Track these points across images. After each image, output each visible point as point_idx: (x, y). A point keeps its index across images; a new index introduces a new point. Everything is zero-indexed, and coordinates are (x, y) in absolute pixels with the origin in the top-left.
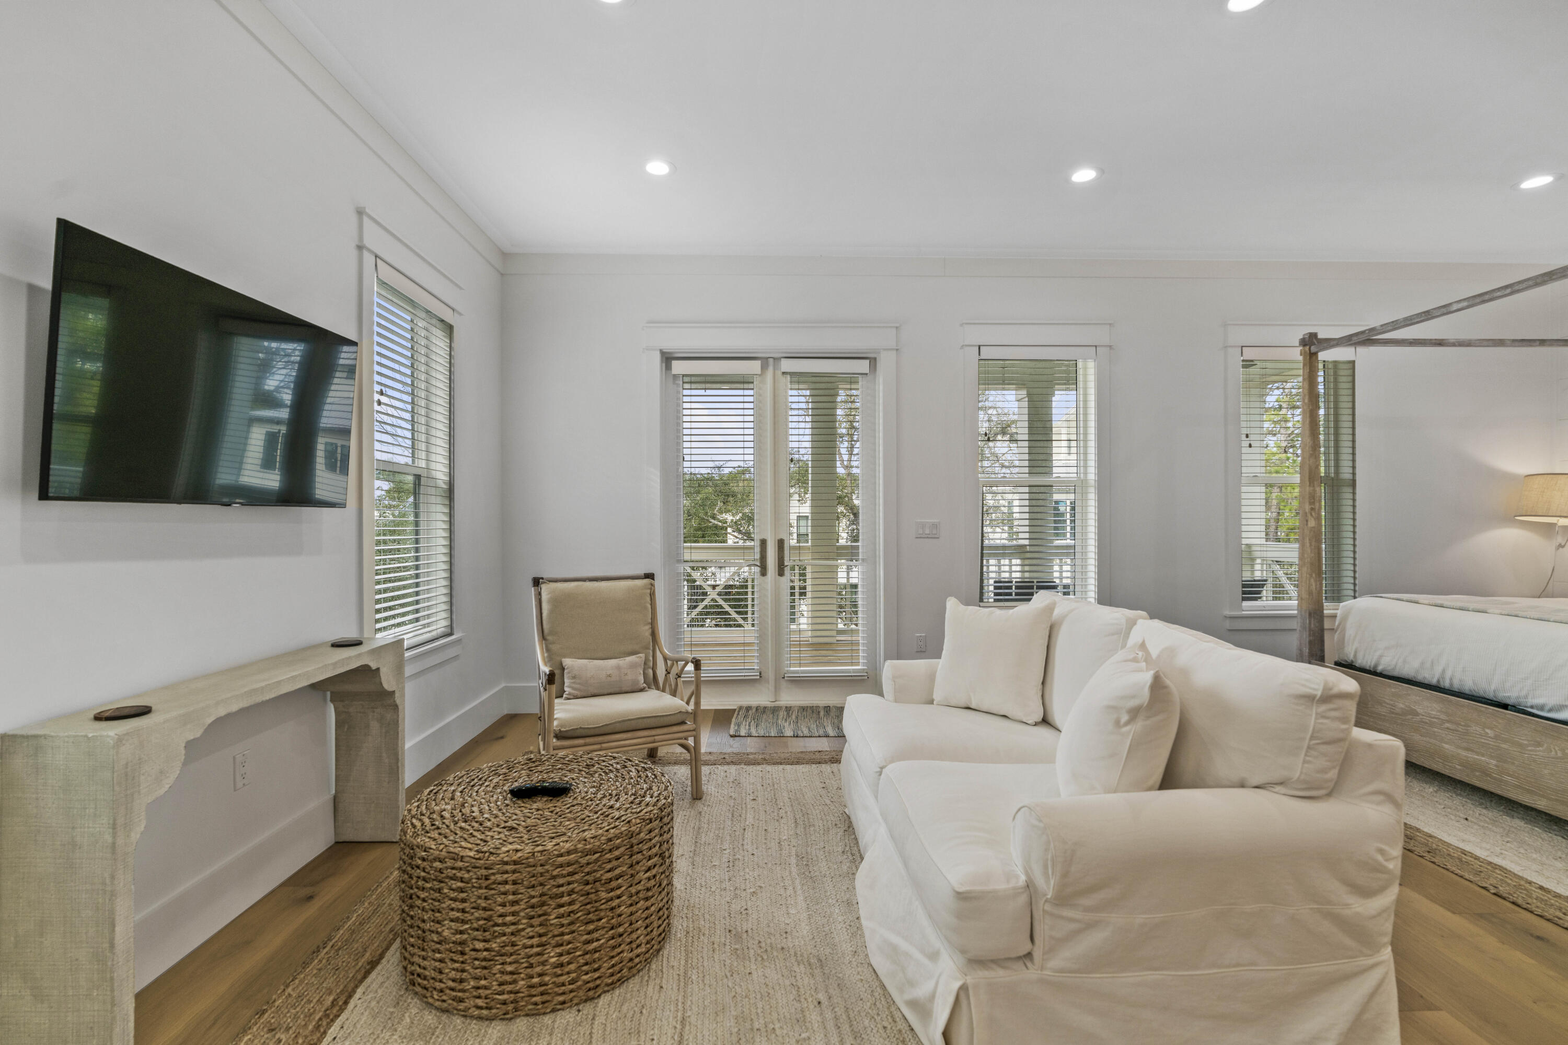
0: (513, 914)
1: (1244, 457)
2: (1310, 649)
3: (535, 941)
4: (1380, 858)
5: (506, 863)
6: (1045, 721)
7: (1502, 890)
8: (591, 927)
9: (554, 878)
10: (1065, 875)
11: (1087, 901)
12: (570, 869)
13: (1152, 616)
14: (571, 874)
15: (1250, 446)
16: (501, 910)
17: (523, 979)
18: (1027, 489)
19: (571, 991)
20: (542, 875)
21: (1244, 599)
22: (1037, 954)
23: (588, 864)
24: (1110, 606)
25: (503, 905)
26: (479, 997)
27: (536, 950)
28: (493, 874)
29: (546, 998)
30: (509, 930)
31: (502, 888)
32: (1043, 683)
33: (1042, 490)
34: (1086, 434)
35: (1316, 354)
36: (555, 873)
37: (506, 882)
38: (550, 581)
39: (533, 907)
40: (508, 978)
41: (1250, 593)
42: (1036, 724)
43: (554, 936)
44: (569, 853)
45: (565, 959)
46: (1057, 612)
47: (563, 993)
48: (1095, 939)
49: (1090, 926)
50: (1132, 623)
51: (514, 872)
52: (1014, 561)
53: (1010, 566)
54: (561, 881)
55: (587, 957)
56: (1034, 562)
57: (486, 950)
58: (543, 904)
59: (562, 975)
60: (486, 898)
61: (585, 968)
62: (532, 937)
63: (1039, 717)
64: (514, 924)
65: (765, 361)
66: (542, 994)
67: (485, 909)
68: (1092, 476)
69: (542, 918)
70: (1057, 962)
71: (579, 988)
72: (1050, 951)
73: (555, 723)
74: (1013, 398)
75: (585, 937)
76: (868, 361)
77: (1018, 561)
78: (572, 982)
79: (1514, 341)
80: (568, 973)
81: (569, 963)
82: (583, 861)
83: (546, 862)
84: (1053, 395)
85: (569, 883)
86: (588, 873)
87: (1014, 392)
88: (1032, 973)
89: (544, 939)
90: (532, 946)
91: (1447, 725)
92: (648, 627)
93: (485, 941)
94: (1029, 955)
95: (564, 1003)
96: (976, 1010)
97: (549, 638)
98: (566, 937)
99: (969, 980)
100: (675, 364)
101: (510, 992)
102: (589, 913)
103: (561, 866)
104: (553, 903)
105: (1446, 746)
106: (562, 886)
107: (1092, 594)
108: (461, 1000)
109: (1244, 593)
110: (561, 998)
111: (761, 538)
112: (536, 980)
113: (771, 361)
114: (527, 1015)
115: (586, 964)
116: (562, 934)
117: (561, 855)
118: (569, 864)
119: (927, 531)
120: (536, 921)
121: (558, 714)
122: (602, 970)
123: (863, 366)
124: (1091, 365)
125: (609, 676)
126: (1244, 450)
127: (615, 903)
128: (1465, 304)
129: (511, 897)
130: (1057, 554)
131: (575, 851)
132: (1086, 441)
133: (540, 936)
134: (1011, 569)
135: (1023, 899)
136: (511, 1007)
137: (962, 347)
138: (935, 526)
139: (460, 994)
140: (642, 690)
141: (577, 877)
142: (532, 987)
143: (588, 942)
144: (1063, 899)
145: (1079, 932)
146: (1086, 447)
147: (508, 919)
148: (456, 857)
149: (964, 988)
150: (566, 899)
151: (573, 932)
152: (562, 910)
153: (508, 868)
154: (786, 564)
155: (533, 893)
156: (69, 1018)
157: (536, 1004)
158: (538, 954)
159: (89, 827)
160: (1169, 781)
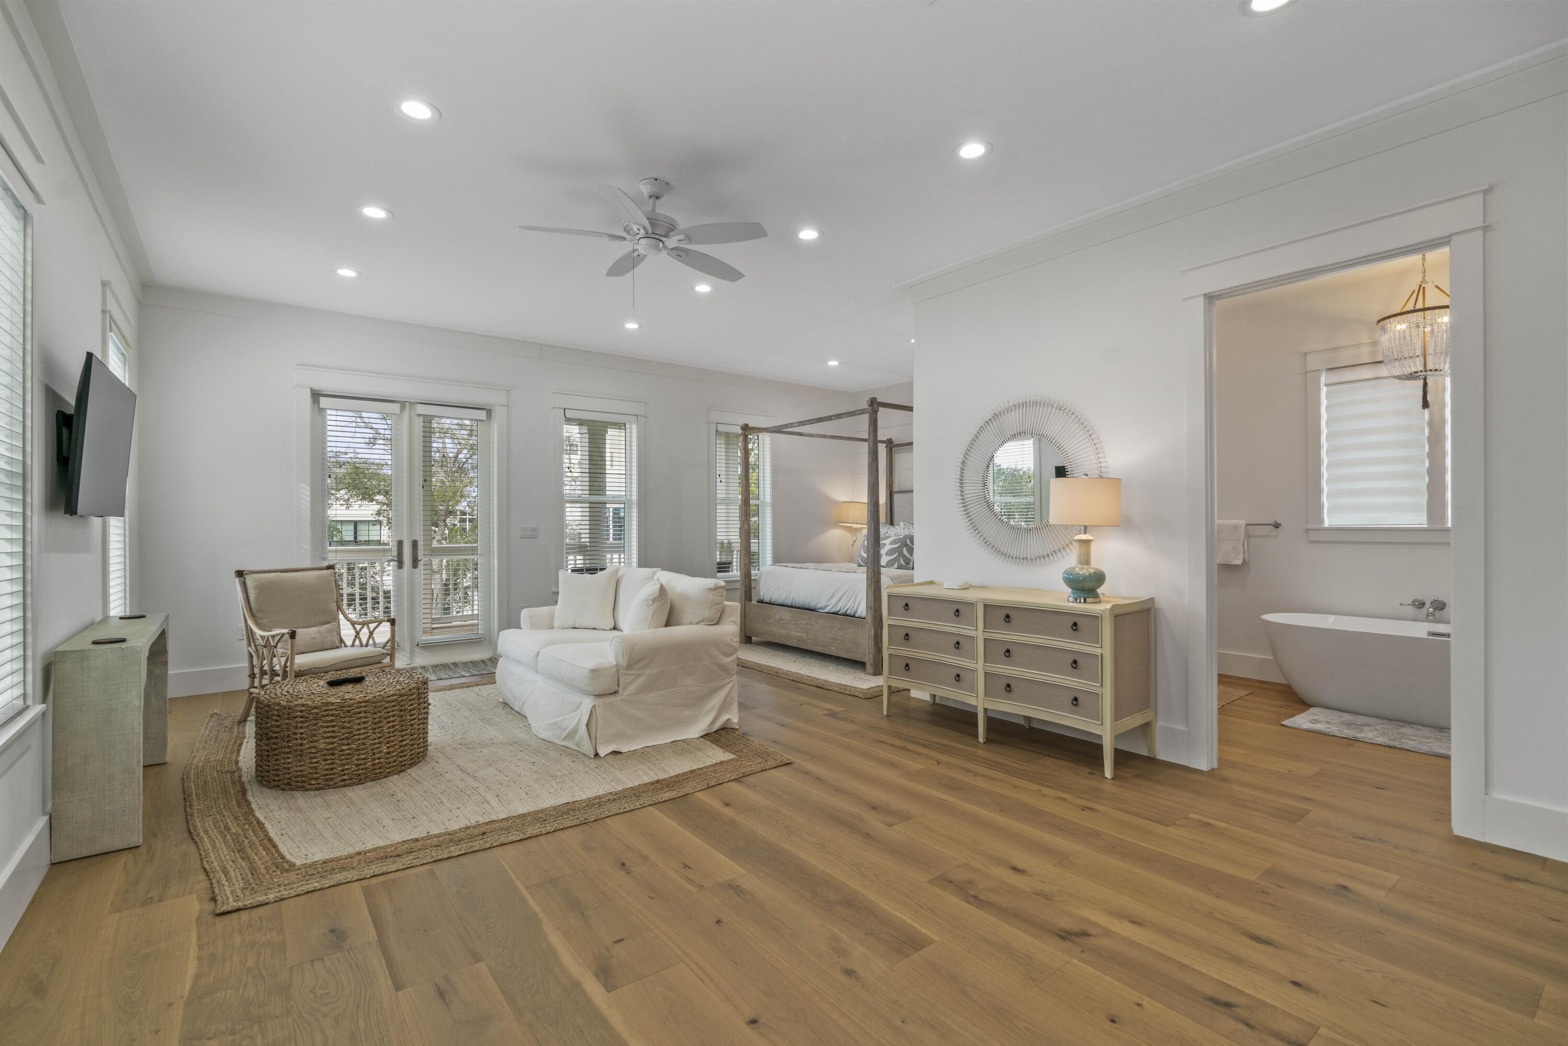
0: (364, 728)
1: (718, 488)
2: (745, 596)
3: (377, 741)
4: (731, 642)
5: (361, 702)
6: (615, 628)
7: (795, 679)
8: (403, 733)
9: (386, 708)
10: (630, 656)
11: (637, 666)
12: (394, 704)
13: (663, 569)
14: (394, 706)
15: (721, 482)
16: (358, 727)
17: (370, 762)
18: (587, 505)
19: (393, 767)
20: (380, 706)
21: (719, 572)
22: (620, 691)
23: (402, 701)
24: (645, 567)
25: (359, 724)
26: (344, 775)
27: (377, 746)
28: (353, 709)
29: (382, 770)
30: (363, 736)
31: (359, 716)
32: (614, 609)
33: (599, 505)
34: (631, 471)
35: (747, 435)
36: (387, 706)
37: (360, 713)
38: (252, 573)
39: (375, 724)
40: (362, 762)
41: (723, 568)
42: (611, 630)
43: (386, 738)
44: (393, 695)
45: (391, 749)
46: (620, 573)
47: (390, 768)
48: (641, 680)
49: (639, 676)
50: (654, 573)
51: (365, 707)
52: (578, 557)
53: (575, 560)
54: (390, 710)
55: (402, 748)
56: (592, 557)
57: (348, 749)
58: (381, 722)
59: (389, 758)
60: (349, 722)
61: (400, 754)
62: (375, 739)
63: (612, 626)
64: (364, 733)
65: (403, 404)
66: (379, 768)
67: (348, 728)
68: (634, 497)
69: (380, 729)
70: (628, 691)
71: (397, 765)
72: (624, 689)
73: (295, 666)
74: (577, 431)
75: (401, 738)
76: (485, 412)
77: (581, 557)
78: (394, 761)
79: (830, 436)
80: (392, 757)
81: (393, 752)
82: (400, 699)
83: (382, 700)
84: (607, 432)
85: (393, 711)
86: (402, 706)
87: (578, 427)
88: (618, 698)
89: (381, 740)
90: (374, 744)
91: (792, 622)
92: (335, 604)
93: (348, 745)
94: (616, 692)
95: (390, 773)
96: (599, 713)
97: (258, 615)
98: (392, 738)
99: (595, 703)
100: (322, 399)
101: (362, 769)
102: (402, 726)
103: (389, 702)
104: (385, 722)
105: (792, 632)
106: (389, 712)
107: (635, 564)
108: (332, 779)
109: (718, 568)
110: (389, 770)
111: (398, 539)
112: (377, 761)
113: (407, 404)
114: (371, 781)
115: (401, 752)
116: (389, 737)
117: (389, 697)
118: (393, 701)
119: (529, 533)
120: (377, 731)
121: (296, 661)
122: (408, 756)
123: (482, 415)
124: (634, 426)
125: (314, 638)
126: (718, 484)
127: (413, 722)
128: (797, 424)
129: (363, 720)
130: (609, 552)
131: (396, 695)
132: (631, 475)
133: (379, 738)
134: (575, 562)
135: (615, 669)
136: (363, 777)
137: (553, 408)
138: (534, 529)
139: (332, 776)
140: (337, 647)
141: (397, 707)
142: (374, 765)
143: (402, 741)
144: (630, 666)
145: (636, 679)
146: (631, 479)
147: (362, 731)
148: (328, 704)
149: (594, 707)
150: (391, 719)
151: (395, 736)
152: (390, 724)
153: (363, 704)
154: (419, 559)
155: (376, 716)
156: (107, 808)
157: (376, 774)
158: (377, 748)
159: (122, 699)
160: (668, 624)
